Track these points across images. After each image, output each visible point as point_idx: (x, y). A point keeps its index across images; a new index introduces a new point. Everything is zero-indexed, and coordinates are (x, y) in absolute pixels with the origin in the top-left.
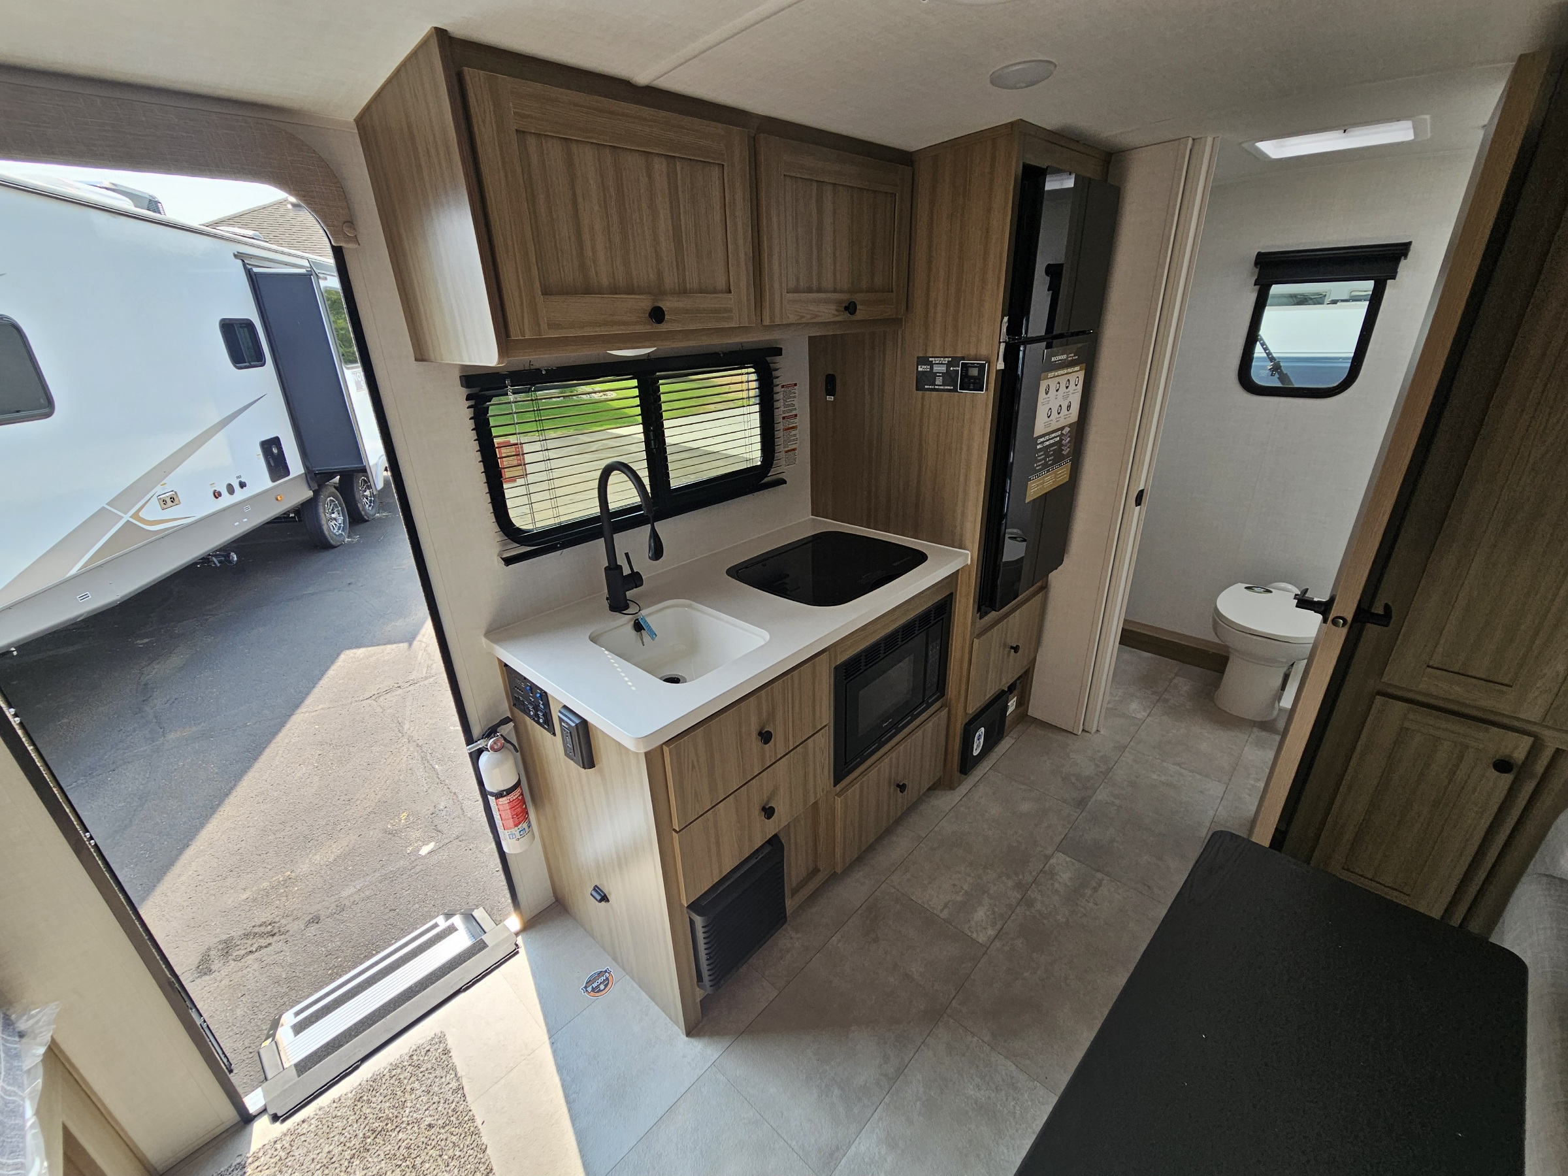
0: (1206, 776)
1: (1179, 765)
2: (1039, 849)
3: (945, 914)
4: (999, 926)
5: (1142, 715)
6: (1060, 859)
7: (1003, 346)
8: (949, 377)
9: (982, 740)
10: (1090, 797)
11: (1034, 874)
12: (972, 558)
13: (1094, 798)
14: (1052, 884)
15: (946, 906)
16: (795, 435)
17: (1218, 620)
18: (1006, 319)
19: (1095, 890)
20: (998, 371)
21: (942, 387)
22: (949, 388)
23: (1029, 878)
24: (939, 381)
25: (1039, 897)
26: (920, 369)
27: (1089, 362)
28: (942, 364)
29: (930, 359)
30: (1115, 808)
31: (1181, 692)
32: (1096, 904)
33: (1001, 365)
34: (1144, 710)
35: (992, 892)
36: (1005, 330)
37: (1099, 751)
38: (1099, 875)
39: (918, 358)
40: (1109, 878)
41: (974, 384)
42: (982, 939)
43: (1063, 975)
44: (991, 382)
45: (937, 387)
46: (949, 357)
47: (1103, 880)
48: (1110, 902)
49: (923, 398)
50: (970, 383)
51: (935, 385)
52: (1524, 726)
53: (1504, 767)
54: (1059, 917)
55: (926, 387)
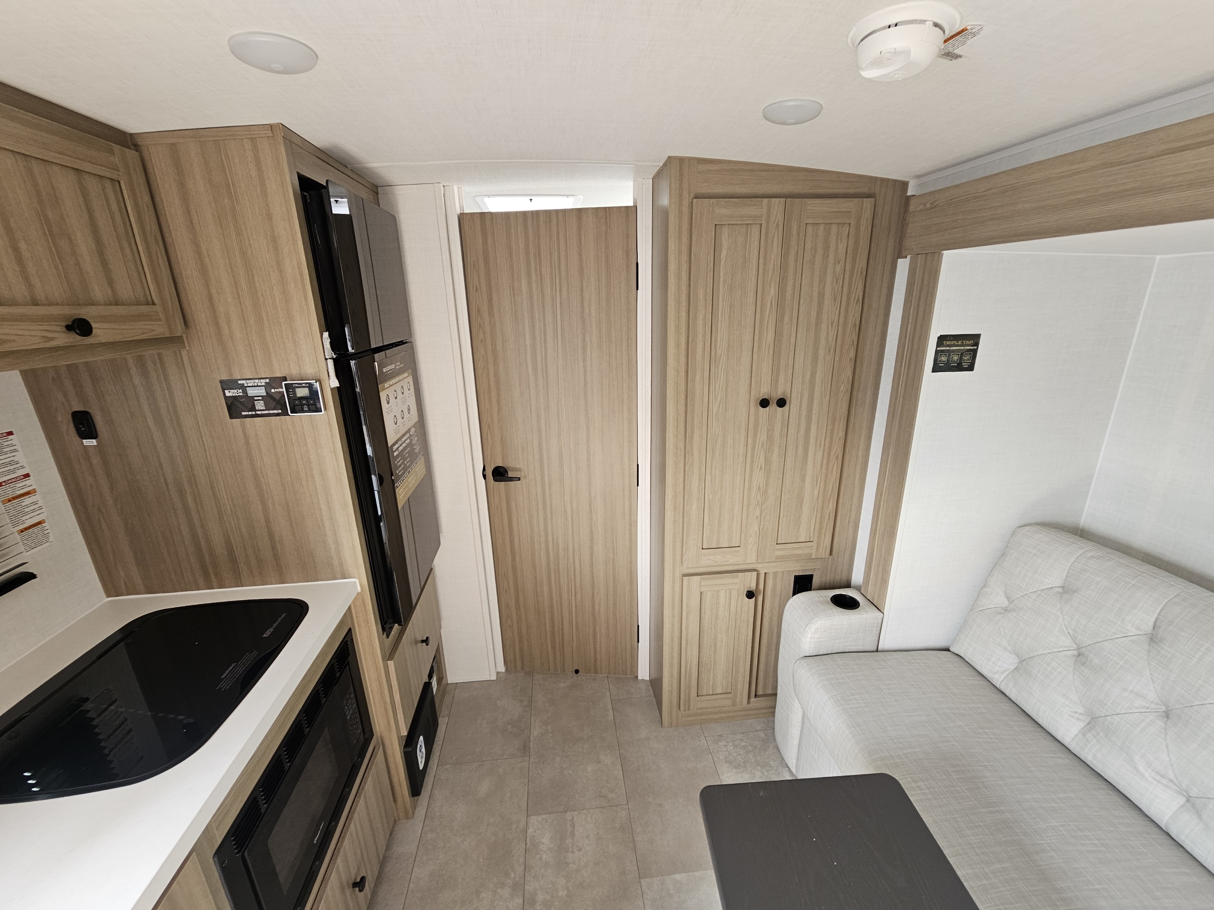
2: (514, 826)
6: (534, 824)
7: (331, 363)
8: (272, 400)
9: (423, 750)
10: (529, 738)
11: (522, 860)
12: (361, 585)
14: (541, 858)
16: (35, 503)
18: (326, 335)
19: (572, 834)
20: (332, 389)
21: (267, 412)
22: (276, 412)
23: (519, 869)
24: (260, 405)
25: (536, 885)
26: (228, 393)
27: (412, 367)
28: (257, 386)
29: (240, 382)
30: (550, 735)
32: (580, 850)
33: (335, 383)
36: (329, 346)
38: (569, 816)
39: (221, 382)
40: (577, 813)
41: (308, 405)
44: (328, 401)
45: (259, 413)
46: (266, 378)
47: (573, 818)
48: (588, 837)
49: (243, 427)
50: (302, 405)
51: (256, 411)
52: (751, 567)
53: (750, 595)
54: (560, 893)
55: (243, 413)
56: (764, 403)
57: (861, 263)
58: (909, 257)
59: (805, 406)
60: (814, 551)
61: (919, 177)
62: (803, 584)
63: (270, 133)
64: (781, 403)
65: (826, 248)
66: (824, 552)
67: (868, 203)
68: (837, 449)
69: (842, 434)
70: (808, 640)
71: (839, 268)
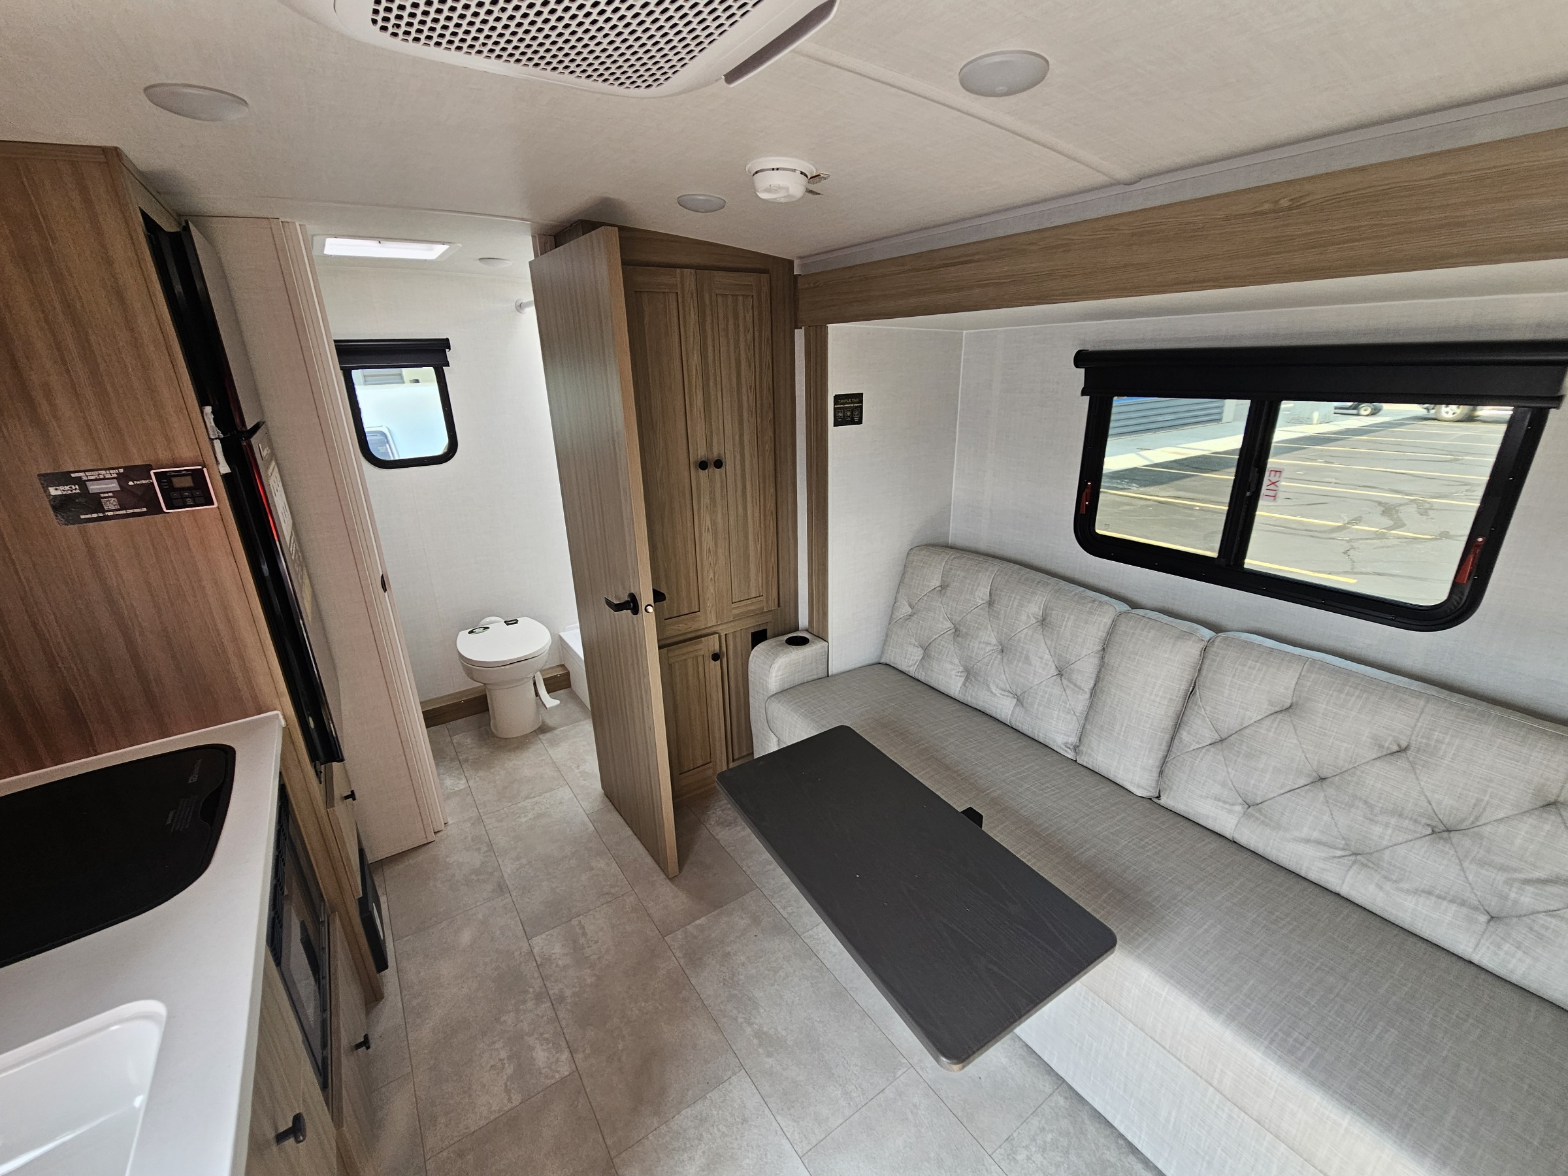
0: (552, 789)
1: (527, 798)
2: (517, 954)
3: (517, 1098)
4: (564, 1044)
5: (462, 784)
6: (539, 942)
7: (217, 444)
8: (127, 497)
10: (502, 877)
11: (536, 975)
12: (286, 718)
13: (506, 876)
14: (557, 966)
15: (508, 1091)
17: (470, 667)
18: (208, 409)
19: (584, 934)
20: (225, 477)
21: (123, 512)
22: (140, 510)
23: (537, 984)
24: (111, 504)
25: (561, 985)
26: (53, 491)
29: (72, 476)
30: (527, 866)
31: (469, 746)
32: (596, 942)
33: (225, 469)
34: (460, 779)
35: (526, 1028)
36: (213, 424)
37: (466, 838)
38: (575, 922)
39: (41, 477)
40: (581, 917)
41: (193, 497)
42: (565, 1070)
43: (637, 1012)
44: (219, 491)
45: (109, 514)
46: (118, 468)
47: (580, 922)
48: (602, 929)
49: (84, 534)
50: (183, 498)
51: (104, 511)
52: (712, 630)
53: (716, 657)
54: (589, 981)
55: (82, 517)
56: (703, 465)
57: (766, 333)
58: (803, 328)
59: (738, 467)
60: (764, 604)
61: (801, 258)
62: (759, 637)
63: (102, 158)
64: (719, 464)
65: (736, 317)
66: (773, 605)
67: (765, 277)
68: (771, 505)
69: (772, 490)
70: (774, 679)
71: (749, 337)
